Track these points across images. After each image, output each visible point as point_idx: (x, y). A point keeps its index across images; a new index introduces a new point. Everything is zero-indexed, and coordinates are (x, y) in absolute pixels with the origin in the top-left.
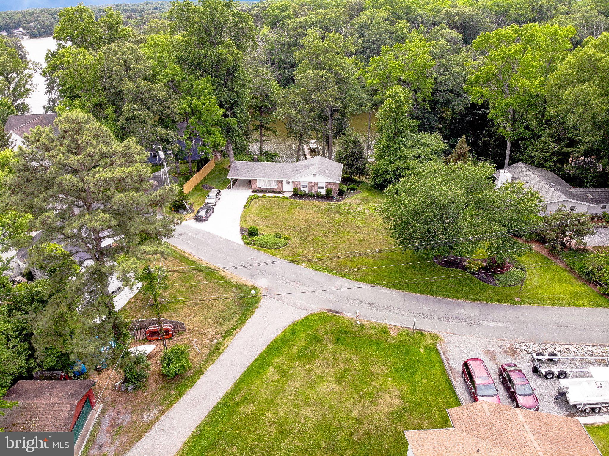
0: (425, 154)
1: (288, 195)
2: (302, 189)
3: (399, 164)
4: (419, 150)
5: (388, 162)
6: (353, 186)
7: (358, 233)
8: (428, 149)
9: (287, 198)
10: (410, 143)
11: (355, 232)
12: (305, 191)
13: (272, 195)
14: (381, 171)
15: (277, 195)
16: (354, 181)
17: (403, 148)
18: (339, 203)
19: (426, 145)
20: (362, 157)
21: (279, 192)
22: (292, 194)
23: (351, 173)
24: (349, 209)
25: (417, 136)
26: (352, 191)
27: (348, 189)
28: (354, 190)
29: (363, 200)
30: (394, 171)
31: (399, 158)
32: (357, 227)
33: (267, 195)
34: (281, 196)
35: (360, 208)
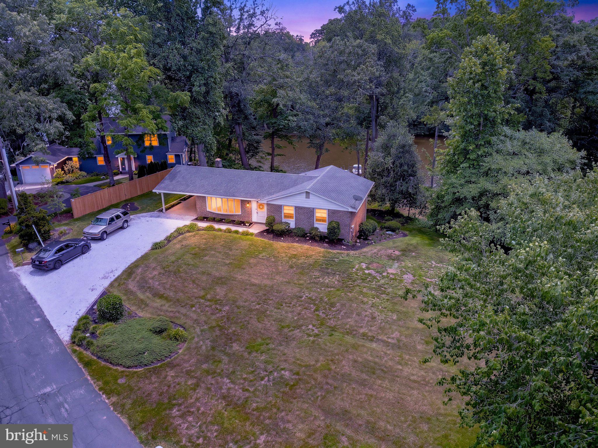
0: (539, 168)
1: (254, 230)
2: (284, 220)
3: (485, 184)
4: (527, 161)
5: (463, 181)
6: (394, 223)
7: (372, 339)
8: (547, 159)
9: (252, 234)
10: (509, 146)
11: (364, 335)
12: (288, 224)
13: (224, 227)
14: (448, 198)
15: (234, 228)
16: (398, 215)
17: (494, 154)
18: (352, 252)
19: (541, 152)
20: (413, 174)
21: (242, 223)
22: (264, 228)
23: (394, 202)
24: (368, 268)
25: (522, 134)
26: (390, 232)
27: (382, 228)
28: (393, 230)
29: (405, 252)
30: (473, 198)
31: (486, 174)
32: (374, 318)
33: (216, 226)
34: (241, 229)
35: (393, 269)
